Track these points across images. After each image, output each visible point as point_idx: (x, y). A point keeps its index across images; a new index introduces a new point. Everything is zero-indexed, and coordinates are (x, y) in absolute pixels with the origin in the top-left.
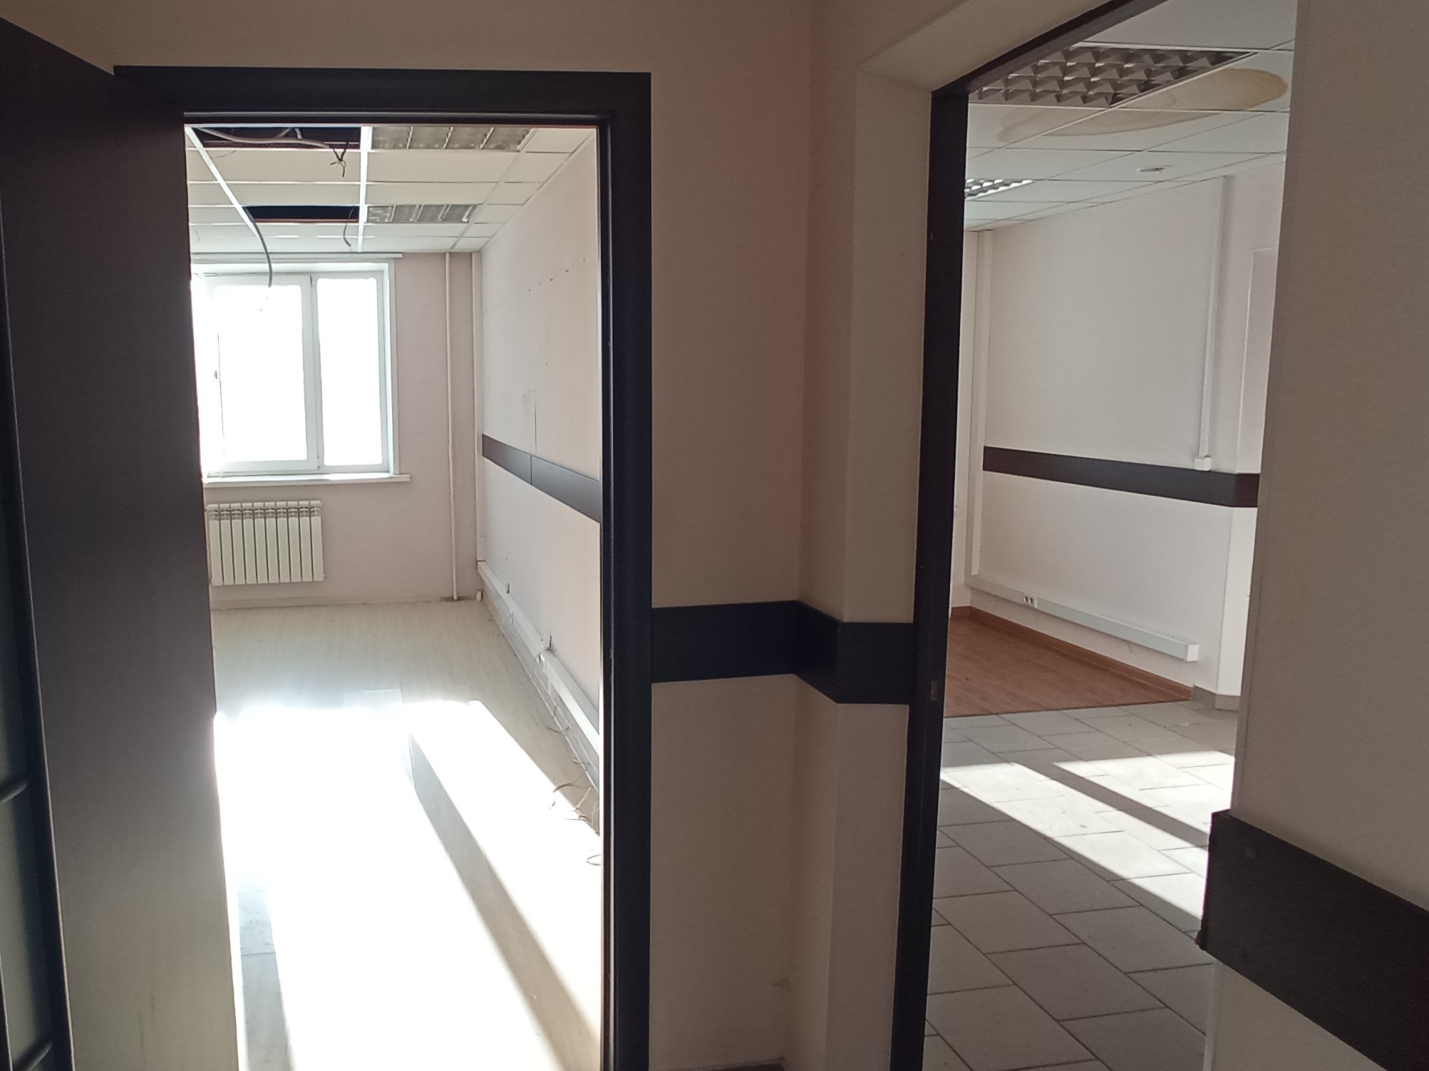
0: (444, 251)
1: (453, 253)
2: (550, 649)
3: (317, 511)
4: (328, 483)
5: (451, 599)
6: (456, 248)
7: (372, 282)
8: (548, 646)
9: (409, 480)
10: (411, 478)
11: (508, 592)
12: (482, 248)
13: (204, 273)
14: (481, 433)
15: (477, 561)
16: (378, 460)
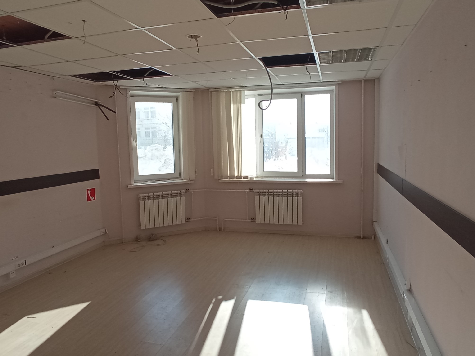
0: (361, 79)
1: (366, 80)
2: (410, 291)
3: (300, 195)
4: (306, 183)
5: (359, 237)
6: (367, 77)
7: (328, 96)
8: (409, 289)
9: (342, 183)
10: (343, 182)
11: (387, 243)
12: (380, 76)
13: (258, 95)
14: (377, 163)
15: (373, 222)
16: (328, 172)
